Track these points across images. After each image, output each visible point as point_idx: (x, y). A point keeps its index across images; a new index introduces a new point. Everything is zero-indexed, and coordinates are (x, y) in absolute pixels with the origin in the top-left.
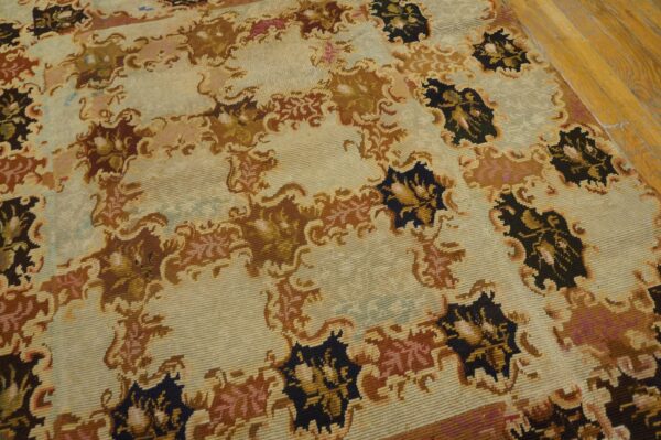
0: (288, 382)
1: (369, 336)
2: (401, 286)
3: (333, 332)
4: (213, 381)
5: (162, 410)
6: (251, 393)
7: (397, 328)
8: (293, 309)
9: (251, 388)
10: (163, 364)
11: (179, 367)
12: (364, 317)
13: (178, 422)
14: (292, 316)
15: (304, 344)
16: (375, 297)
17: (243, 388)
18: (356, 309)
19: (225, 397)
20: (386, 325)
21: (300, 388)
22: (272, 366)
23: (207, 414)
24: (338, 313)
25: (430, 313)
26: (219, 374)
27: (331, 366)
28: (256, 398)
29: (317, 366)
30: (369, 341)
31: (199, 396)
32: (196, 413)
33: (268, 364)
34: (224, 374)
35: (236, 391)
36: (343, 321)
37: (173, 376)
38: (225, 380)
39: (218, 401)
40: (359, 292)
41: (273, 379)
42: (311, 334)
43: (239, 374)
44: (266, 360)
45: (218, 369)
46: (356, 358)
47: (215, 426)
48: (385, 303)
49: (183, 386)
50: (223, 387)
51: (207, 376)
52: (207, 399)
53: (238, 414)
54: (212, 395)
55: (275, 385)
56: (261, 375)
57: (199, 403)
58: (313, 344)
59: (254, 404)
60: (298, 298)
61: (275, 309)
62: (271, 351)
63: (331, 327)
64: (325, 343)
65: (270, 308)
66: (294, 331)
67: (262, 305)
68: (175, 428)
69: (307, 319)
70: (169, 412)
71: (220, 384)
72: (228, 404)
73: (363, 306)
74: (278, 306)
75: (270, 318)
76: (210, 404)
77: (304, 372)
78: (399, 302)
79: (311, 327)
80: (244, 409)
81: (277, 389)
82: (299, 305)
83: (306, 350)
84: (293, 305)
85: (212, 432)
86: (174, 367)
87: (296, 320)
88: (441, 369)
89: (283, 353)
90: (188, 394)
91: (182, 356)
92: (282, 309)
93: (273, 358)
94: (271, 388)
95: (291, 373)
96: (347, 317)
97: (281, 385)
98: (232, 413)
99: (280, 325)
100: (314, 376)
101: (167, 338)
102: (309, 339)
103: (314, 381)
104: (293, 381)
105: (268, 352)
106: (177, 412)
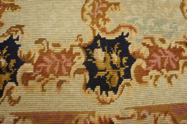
0: (87, 59)
1: (145, 41)
2: (171, 15)
3: (123, 33)
4: (40, 46)
5: (4, 58)
6: (63, 60)
7: (163, 41)
8: (100, 12)
9: (63, 56)
10: (10, 29)
11: (20, 32)
12: (144, 28)
13: (13, 68)
14: (99, 16)
15: (103, 35)
16: (153, 17)
17: (58, 56)
18: (140, 22)
19: (46, 58)
20: (157, 37)
21: (95, 64)
22: (79, 45)
23: (32, 67)
24: (128, 21)
25: (184, 37)
26: (44, 42)
27: (117, 55)
28: (65, 64)
29: (108, 52)
30: (144, 44)
31: (29, 54)
32: (25, 65)
33: (77, 43)
34: (48, 43)
35: (53, 57)
36: (131, 28)
37: (15, 37)
38: (48, 47)
39: (40, 60)
40: (144, 11)
41: (78, 54)
42: (109, 30)
43: (58, 45)
44: (77, 40)
45: (45, 39)
46: (134, 53)
47: (37, 75)
48: (160, 23)
49: (20, 45)
50: (45, 52)
51: (36, 42)
52: (34, 57)
53: (52, 71)
54: (37, 55)
55: (79, 58)
56: (71, 50)
57: (28, 59)
58: (109, 37)
59: (63, 67)
60: (105, 5)
61: (89, 9)
62: (81, 35)
63: (122, 29)
64: (116, 38)
65: (86, 7)
66: (99, 26)
67: (81, 5)
68: (11, 71)
69: (108, 20)
70: (8, 60)
71: (44, 49)
72: (47, 64)
73: (145, 21)
74: (91, 7)
75: (85, 14)
76: (35, 61)
77: (99, 54)
78: (168, 25)
79: (110, 26)
80: (56, 69)
81: (80, 61)
82: (104, 10)
83: (104, 41)
84: (101, 9)
85: (34, 78)
86: (17, 31)
87: (101, 19)
88: (182, 72)
89: (88, 39)
90: (23, 51)
91: (23, 26)
92: (93, 10)
93: (81, 40)
94: (76, 60)
95: (90, 53)
96: (134, 25)
97: (83, 59)
98: (48, 70)
99: (90, 20)
100: (105, 59)
101: (16, 13)
102: (107, 33)
103: (104, 61)
104: (91, 58)
105: (79, 35)
106: (13, 61)
